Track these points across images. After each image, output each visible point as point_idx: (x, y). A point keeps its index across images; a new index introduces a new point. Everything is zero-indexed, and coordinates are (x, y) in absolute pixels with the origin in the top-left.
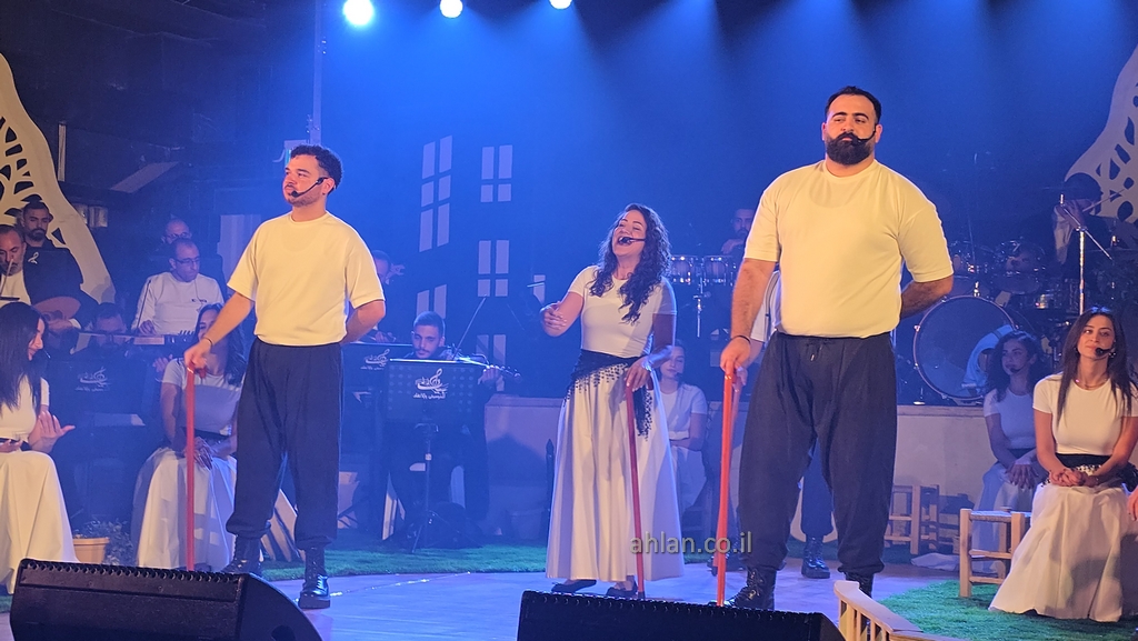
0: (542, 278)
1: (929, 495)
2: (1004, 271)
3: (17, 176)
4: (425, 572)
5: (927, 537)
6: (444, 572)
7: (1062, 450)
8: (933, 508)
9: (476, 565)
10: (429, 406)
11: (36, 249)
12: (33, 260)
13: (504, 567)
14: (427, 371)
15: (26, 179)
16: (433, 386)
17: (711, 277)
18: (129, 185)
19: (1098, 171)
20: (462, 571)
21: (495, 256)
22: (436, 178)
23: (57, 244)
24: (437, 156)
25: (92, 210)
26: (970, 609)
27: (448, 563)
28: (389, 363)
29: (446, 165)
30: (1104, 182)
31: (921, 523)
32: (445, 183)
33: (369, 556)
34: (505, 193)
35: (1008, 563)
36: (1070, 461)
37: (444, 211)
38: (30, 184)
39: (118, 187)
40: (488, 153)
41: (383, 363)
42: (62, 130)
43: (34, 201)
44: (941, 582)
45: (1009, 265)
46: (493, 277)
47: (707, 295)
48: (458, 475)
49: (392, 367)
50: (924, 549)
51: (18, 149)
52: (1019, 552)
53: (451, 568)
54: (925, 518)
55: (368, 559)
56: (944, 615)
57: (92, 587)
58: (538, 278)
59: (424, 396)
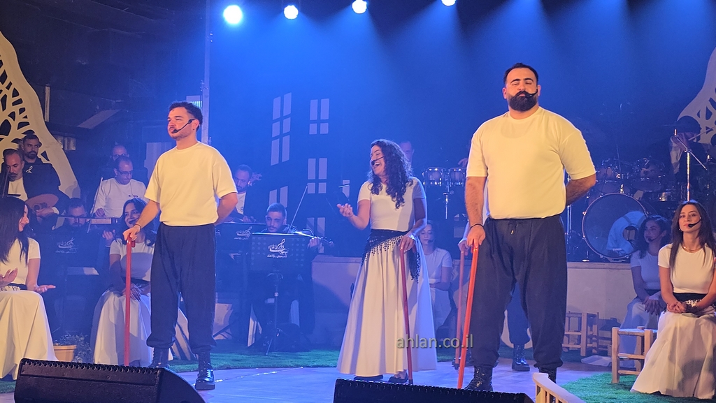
0: (348, 182)
1: (592, 318)
2: (639, 177)
3: (19, 118)
4: (274, 367)
5: (591, 345)
6: (286, 367)
7: (677, 291)
8: (595, 327)
9: (306, 362)
10: (277, 262)
11: (32, 164)
12: (29, 171)
13: (324, 364)
14: (276, 241)
15: (25, 120)
16: (280, 250)
17: (454, 181)
18: (88, 124)
19: (698, 115)
20: (298, 366)
21: (318, 168)
22: (281, 120)
23: (44, 161)
24: (282, 105)
25: (66, 139)
26: (618, 391)
27: (289, 362)
28: (251, 235)
29: (287, 111)
30: (702, 122)
31: (587, 337)
32: (287, 122)
33: (240, 357)
34: (325, 129)
35: (642, 361)
36: (681, 297)
37: (286, 139)
38: (27, 124)
39: (82, 125)
40: (314, 103)
41: (248, 235)
42: (47, 89)
43: (30, 134)
44: (600, 374)
45: (642, 173)
46: (317, 181)
47: (452, 193)
48: (295, 305)
49: (254, 238)
50: (589, 353)
51: (20, 101)
52: (650, 355)
53: (290, 364)
54: (590, 333)
55: (238, 359)
56: (602, 394)
57: (66, 376)
58: (345, 182)
59: (274, 256)
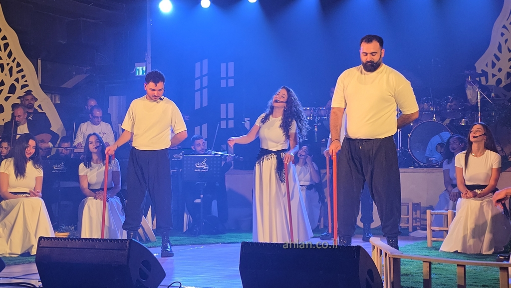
0: (249, 119)
1: (416, 206)
2: (446, 109)
3: (22, 82)
4: (202, 244)
5: (416, 224)
6: (210, 244)
7: (467, 183)
8: (418, 212)
9: (223, 240)
10: (202, 174)
11: (31, 113)
12: (30, 118)
13: (235, 241)
14: (200, 160)
15: (26, 83)
16: (203, 166)
17: (321, 116)
18: (69, 84)
19: (487, 65)
20: (218, 243)
21: (227, 110)
22: (201, 78)
23: (40, 111)
24: (201, 68)
25: (53, 96)
26: (431, 251)
27: (212, 240)
28: (184, 157)
29: (205, 72)
31: (413, 219)
32: (205, 79)
33: (178, 238)
34: (231, 83)
36: (471, 188)
37: (205, 91)
38: (28, 86)
39: (64, 86)
40: (223, 66)
41: (181, 157)
42: (39, 61)
43: (29, 92)
44: (420, 242)
45: (448, 107)
46: (227, 119)
47: (320, 124)
49: (185, 158)
50: (415, 229)
51: (22, 70)
53: (213, 242)
54: (415, 216)
57: (68, 246)
58: (246, 119)
59: (199, 170)
